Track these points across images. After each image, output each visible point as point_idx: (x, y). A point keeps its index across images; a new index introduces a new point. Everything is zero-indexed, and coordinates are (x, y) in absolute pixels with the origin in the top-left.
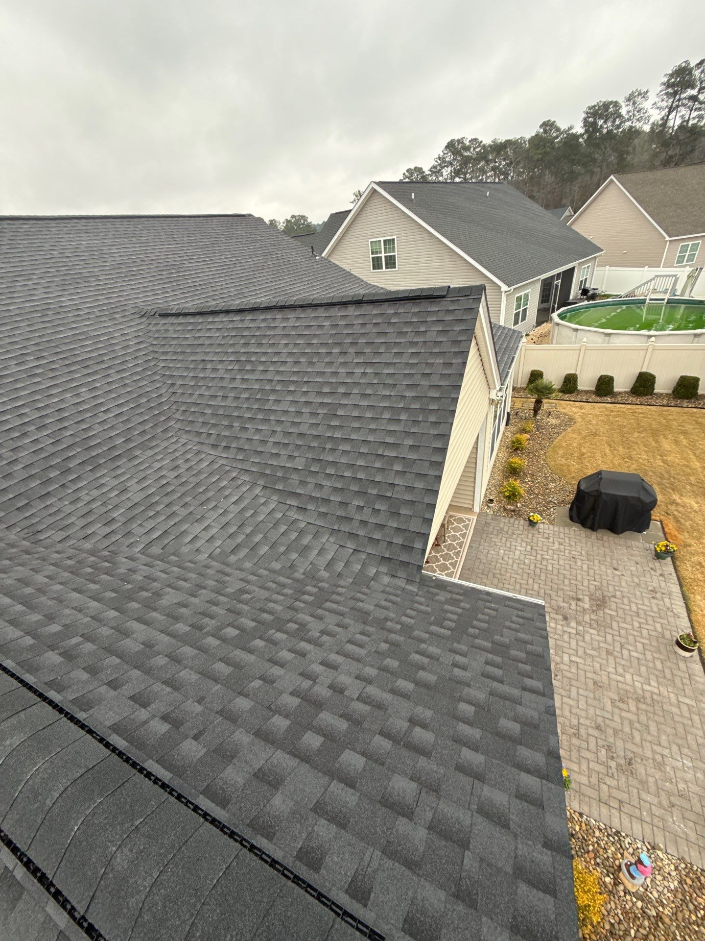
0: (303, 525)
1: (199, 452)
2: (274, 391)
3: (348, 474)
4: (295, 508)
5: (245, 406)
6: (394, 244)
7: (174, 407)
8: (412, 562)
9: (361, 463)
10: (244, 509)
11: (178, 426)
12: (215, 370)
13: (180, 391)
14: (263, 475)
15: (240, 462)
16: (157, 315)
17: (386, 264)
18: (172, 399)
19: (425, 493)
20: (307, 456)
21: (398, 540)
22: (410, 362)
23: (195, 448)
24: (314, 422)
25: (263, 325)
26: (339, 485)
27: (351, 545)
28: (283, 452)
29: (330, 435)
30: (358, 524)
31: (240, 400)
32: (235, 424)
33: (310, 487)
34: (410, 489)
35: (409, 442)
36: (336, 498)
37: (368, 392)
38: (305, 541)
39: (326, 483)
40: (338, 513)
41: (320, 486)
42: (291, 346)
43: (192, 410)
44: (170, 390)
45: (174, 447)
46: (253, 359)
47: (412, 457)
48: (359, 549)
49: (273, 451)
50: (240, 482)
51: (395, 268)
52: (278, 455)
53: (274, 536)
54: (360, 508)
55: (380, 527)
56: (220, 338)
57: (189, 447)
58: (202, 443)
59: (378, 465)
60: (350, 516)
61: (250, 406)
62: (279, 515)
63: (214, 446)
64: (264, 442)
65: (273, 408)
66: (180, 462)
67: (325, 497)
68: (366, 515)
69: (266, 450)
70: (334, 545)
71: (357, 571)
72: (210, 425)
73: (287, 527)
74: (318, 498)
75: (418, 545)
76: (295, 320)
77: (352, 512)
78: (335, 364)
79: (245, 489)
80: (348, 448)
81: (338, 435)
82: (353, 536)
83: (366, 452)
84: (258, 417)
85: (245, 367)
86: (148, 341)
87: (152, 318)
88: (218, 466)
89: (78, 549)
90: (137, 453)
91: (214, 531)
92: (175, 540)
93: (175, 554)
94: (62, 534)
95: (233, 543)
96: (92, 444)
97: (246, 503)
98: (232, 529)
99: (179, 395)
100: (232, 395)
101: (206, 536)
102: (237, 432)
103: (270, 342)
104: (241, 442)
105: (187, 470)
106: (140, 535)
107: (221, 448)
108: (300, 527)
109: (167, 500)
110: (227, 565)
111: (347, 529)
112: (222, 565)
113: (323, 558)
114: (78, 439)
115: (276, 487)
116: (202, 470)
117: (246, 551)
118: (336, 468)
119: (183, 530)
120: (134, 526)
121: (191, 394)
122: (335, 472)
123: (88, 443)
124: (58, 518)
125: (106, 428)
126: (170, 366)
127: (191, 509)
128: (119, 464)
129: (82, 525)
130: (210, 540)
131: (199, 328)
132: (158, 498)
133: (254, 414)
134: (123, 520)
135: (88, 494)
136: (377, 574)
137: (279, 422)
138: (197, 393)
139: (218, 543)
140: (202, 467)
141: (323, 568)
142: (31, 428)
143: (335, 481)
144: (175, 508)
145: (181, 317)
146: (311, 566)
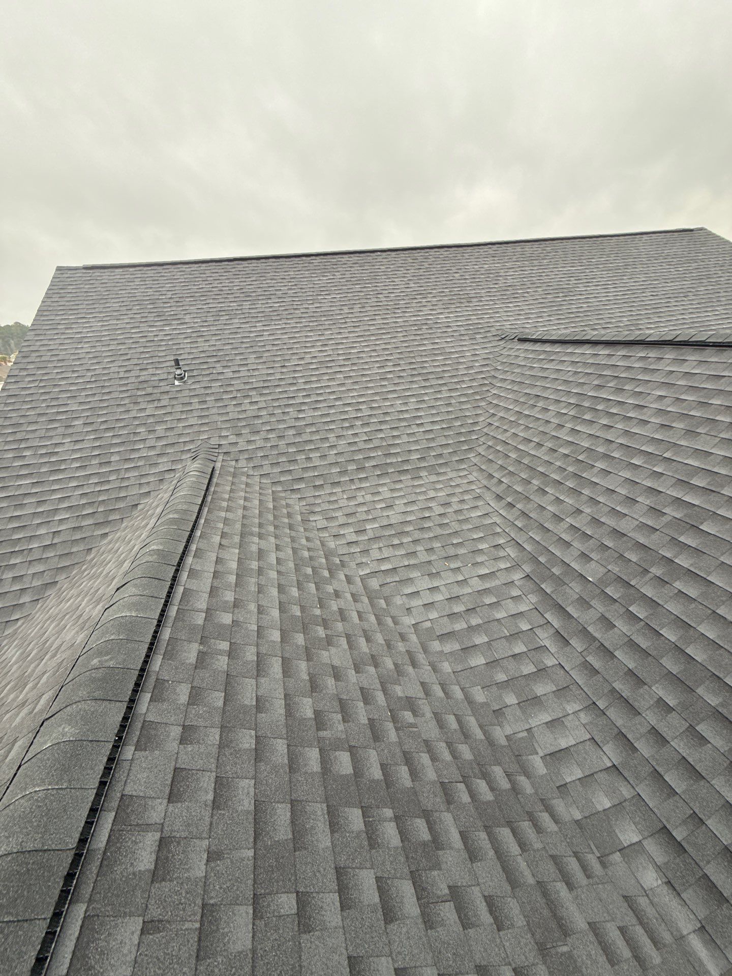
0: (550, 662)
1: (479, 497)
2: (606, 456)
3: (670, 634)
4: (552, 631)
5: (558, 464)
7: (482, 439)
9: (709, 631)
10: (486, 591)
12: (546, 410)
13: (496, 424)
15: (516, 529)
18: (485, 430)
20: (609, 567)
23: (478, 491)
24: (650, 523)
25: (637, 365)
26: (643, 643)
27: (611, 754)
28: (576, 544)
30: (643, 730)
31: (555, 455)
32: (535, 482)
33: (592, 615)
36: (627, 659)
38: (539, 690)
39: (621, 626)
40: (617, 685)
41: (607, 623)
43: (498, 448)
45: (459, 481)
46: (599, 407)
48: (625, 773)
49: (564, 536)
50: (502, 553)
52: (568, 544)
53: (502, 650)
54: (664, 706)
57: (474, 487)
58: (489, 489)
60: (636, 705)
61: (564, 466)
62: (525, 626)
63: (499, 498)
64: (558, 519)
65: (594, 479)
66: (455, 499)
67: (606, 644)
68: (671, 726)
69: (555, 531)
70: (583, 730)
71: (600, 808)
72: (507, 471)
73: (525, 650)
74: (595, 639)
76: (695, 364)
77: (643, 703)
79: (503, 566)
80: (692, 592)
82: (624, 741)
84: (567, 483)
85: (583, 415)
86: (494, 364)
87: (510, 341)
88: (489, 522)
89: (323, 544)
90: (424, 474)
91: (439, 597)
92: (397, 583)
93: (386, 599)
94: (324, 523)
95: (448, 626)
96: (392, 452)
97: (493, 584)
98: (459, 608)
99: (493, 427)
100: (549, 444)
101: (427, 598)
102: (531, 492)
103: (636, 390)
104: (530, 506)
105: (455, 512)
106: (373, 559)
107: (503, 503)
108: (545, 662)
109: (417, 535)
110: (425, 650)
111: (619, 723)
112: (419, 646)
113: (551, 736)
114: (384, 444)
115: (542, 586)
116: (470, 520)
117: (457, 647)
118: (651, 612)
119: (411, 577)
120: (374, 546)
121: (506, 431)
122: (646, 617)
123: (389, 450)
124: (331, 507)
125: (411, 440)
126: (501, 394)
127: (432, 558)
128: (402, 479)
129: (341, 523)
130: (428, 606)
131: (552, 358)
132: (412, 528)
133: (564, 478)
134: (371, 534)
135: (363, 496)
136: (636, 847)
137: (593, 501)
138: (513, 431)
139: (433, 615)
140: (473, 515)
141: (541, 754)
142: (359, 423)
143: (638, 630)
144: (419, 548)
145: (539, 344)
146: (525, 734)
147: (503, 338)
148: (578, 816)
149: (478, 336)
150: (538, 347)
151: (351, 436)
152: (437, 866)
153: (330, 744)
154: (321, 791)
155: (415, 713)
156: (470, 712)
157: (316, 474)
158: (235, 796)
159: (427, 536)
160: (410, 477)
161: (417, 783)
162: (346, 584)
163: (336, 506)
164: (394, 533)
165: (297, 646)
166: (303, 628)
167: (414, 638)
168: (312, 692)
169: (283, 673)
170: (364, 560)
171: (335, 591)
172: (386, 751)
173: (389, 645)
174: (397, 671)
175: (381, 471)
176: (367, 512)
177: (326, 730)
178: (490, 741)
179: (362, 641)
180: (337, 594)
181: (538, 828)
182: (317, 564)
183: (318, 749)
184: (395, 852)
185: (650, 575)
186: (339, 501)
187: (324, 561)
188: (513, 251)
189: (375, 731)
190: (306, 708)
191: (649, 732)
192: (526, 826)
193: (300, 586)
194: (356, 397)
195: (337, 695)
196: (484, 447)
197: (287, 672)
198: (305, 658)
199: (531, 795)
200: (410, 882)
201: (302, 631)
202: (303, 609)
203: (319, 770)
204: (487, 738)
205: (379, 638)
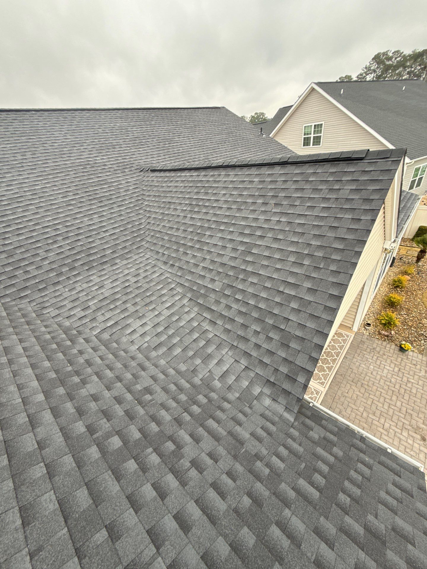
0: (210, 336)
1: (155, 266)
2: (209, 228)
3: (252, 302)
4: (208, 321)
5: (189, 237)
6: (321, 127)
7: (147, 232)
8: (293, 392)
9: (264, 295)
10: (172, 314)
11: (147, 246)
12: (176, 209)
13: (153, 222)
14: (191, 290)
15: (179, 277)
16: (149, 170)
17: (313, 142)
18: (147, 227)
19: (316, 334)
20: (224, 281)
21: (284, 369)
22: (320, 215)
23: (153, 262)
24: (234, 256)
25: (211, 179)
26: (244, 310)
27: (244, 362)
28: (207, 275)
29: (244, 268)
30: (252, 346)
31: (187, 233)
32: (181, 250)
33: (222, 306)
34: (302, 326)
35: (308, 285)
36: (240, 320)
37: (280, 237)
38: (209, 350)
39: (235, 306)
40: (239, 333)
41: (229, 307)
42: (227, 196)
43: (157, 236)
44: (147, 221)
45: (141, 260)
46: (200, 204)
47: (308, 299)
48: (250, 367)
49: (201, 273)
50: (175, 292)
51: (320, 145)
52: (204, 277)
53: (188, 340)
54: (257, 333)
55: (271, 353)
56: (182, 187)
57: (150, 261)
58: (159, 260)
59: (277, 299)
60: (247, 337)
61: (192, 238)
62: (195, 324)
63: (165, 263)
64: (196, 265)
65: (207, 241)
66: (141, 271)
67: (231, 317)
68: (261, 340)
69: (197, 272)
70: (231, 358)
71: (245, 387)
72: (165, 248)
73: (198, 335)
74: (226, 316)
75: (301, 379)
76: (233, 176)
77: (250, 335)
78: (257, 212)
79: (177, 298)
80: (255, 281)
81: (250, 269)
82: (247, 354)
83: (269, 286)
84: (196, 246)
85: (194, 209)
86: (141, 187)
87: (146, 172)
88: (164, 278)
89: (60, 326)
90: (118, 261)
91: (147, 328)
92: (121, 330)
93: (116, 342)
94: (57, 312)
95: (157, 341)
96: (92, 252)
97: (175, 310)
98: (160, 329)
99: (151, 224)
100: (182, 228)
101: (141, 331)
102: (181, 255)
103: (214, 192)
104: (182, 263)
105: (144, 278)
106: (100, 322)
107: (168, 265)
108: (209, 336)
109: (124, 298)
110: (148, 358)
111: (243, 348)
112: (144, 358)
113: (219, 368)
114: (84, 248)
115: (198, 301)
116: (153, 280)
117: (165, 349)
118: (243, 295)
119: (128, 323)
120: (99, 314)
121: (158, 225)
122: (242, 298)
123: (90, 252)
124: (58, 300)
125: (103, 242)
126: (150, 204)
127: (138, 308)
128: (104, 267)
129: (70, 308)
130: (143, 335)
131: (171, 180)
132: (120, 295)
133: (194, 244)
134: (94, 308)
135: (80, 286)
136: (260, 394)
137: (209, 252)
138: (162, 224)
139: (147, 338)
140: (154, 277)
141: (217, 378)
142: (60, 238)
143: (241, 305)
144: (128, 305)
145: (162, 172)
146: (208, 373)
147: (142, 171)
148: (237, 395)
149: (126, 170)
150: (162, 174)
151: (57, 249)
152: (182, 457)
153: (103, 438)
154: (105, 466)
155: (151, 394)
156: (180, 378)
157: (37, 281)
158: (40, 509)
159: (130, 297)
160: (109, 265)
161: (161, 427)
162: (86, 344)
163: (62, 298)
164: (109, 302)
165: (61, 396)
166: (61, 383)
167: (140, 356)
168: (80, 417)
169: (54, 417)
170: (94, 325)
171: (79, 351)
172: (140, 422)
173: (125, 366)
174: (135, 378)
175: (88, 266)
176: (87, 295)
177: (98, 432)
178: (193, 386)
179: (108, 372)
180: (81, 352)
181: (223, 410)
182: (59, 340)
183: (95, 446)
184: (158, 466)
185: (239, 279)
186: (63, 294)
187: (64, 336)
188: (132, 115)
189: (130, 415)
190: (80, 428)
191: (254, 346)
192: (219, 413)
193: (49, 358)
194: (51, 221)
195: (100, 409)
196: (150, 236)
197: (58, 415)
198: (69, 400)
199: (217, 399)
200: (171, 474)
201: (61, 385)
202: (57, 372)
203: (100, 455)
204: (192, 385)
205: (119, 365)
